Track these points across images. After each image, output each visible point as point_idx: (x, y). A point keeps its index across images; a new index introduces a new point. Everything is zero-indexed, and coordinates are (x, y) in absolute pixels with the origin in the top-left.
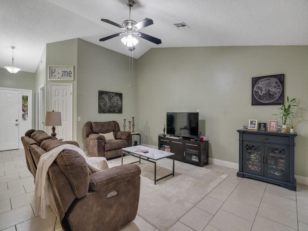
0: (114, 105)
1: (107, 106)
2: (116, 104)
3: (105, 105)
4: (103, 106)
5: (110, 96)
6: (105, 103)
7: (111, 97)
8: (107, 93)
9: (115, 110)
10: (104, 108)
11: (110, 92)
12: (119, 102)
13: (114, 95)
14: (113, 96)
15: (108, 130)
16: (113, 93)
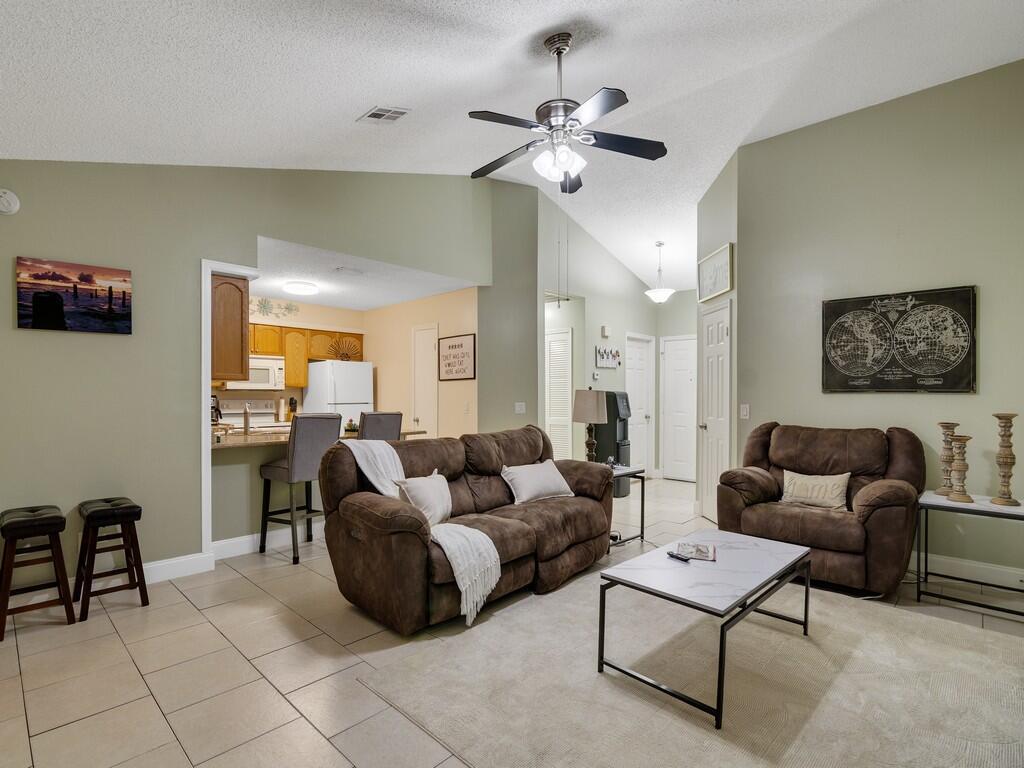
0: (913, 353)
1: (869, 361)
2: (922, 346)
3: (854, 358)
4: (842, 363)
5: (884, 315)
6: (856, 349)
7: (893, 316)
8: (862, 304)
9: (916, 376)
10: (848, 370)
11: (882, 298)
12: (949, 333)
13: (914, 306)
14: (902, 313)
15: (831, 462)
16: (904, 296)
